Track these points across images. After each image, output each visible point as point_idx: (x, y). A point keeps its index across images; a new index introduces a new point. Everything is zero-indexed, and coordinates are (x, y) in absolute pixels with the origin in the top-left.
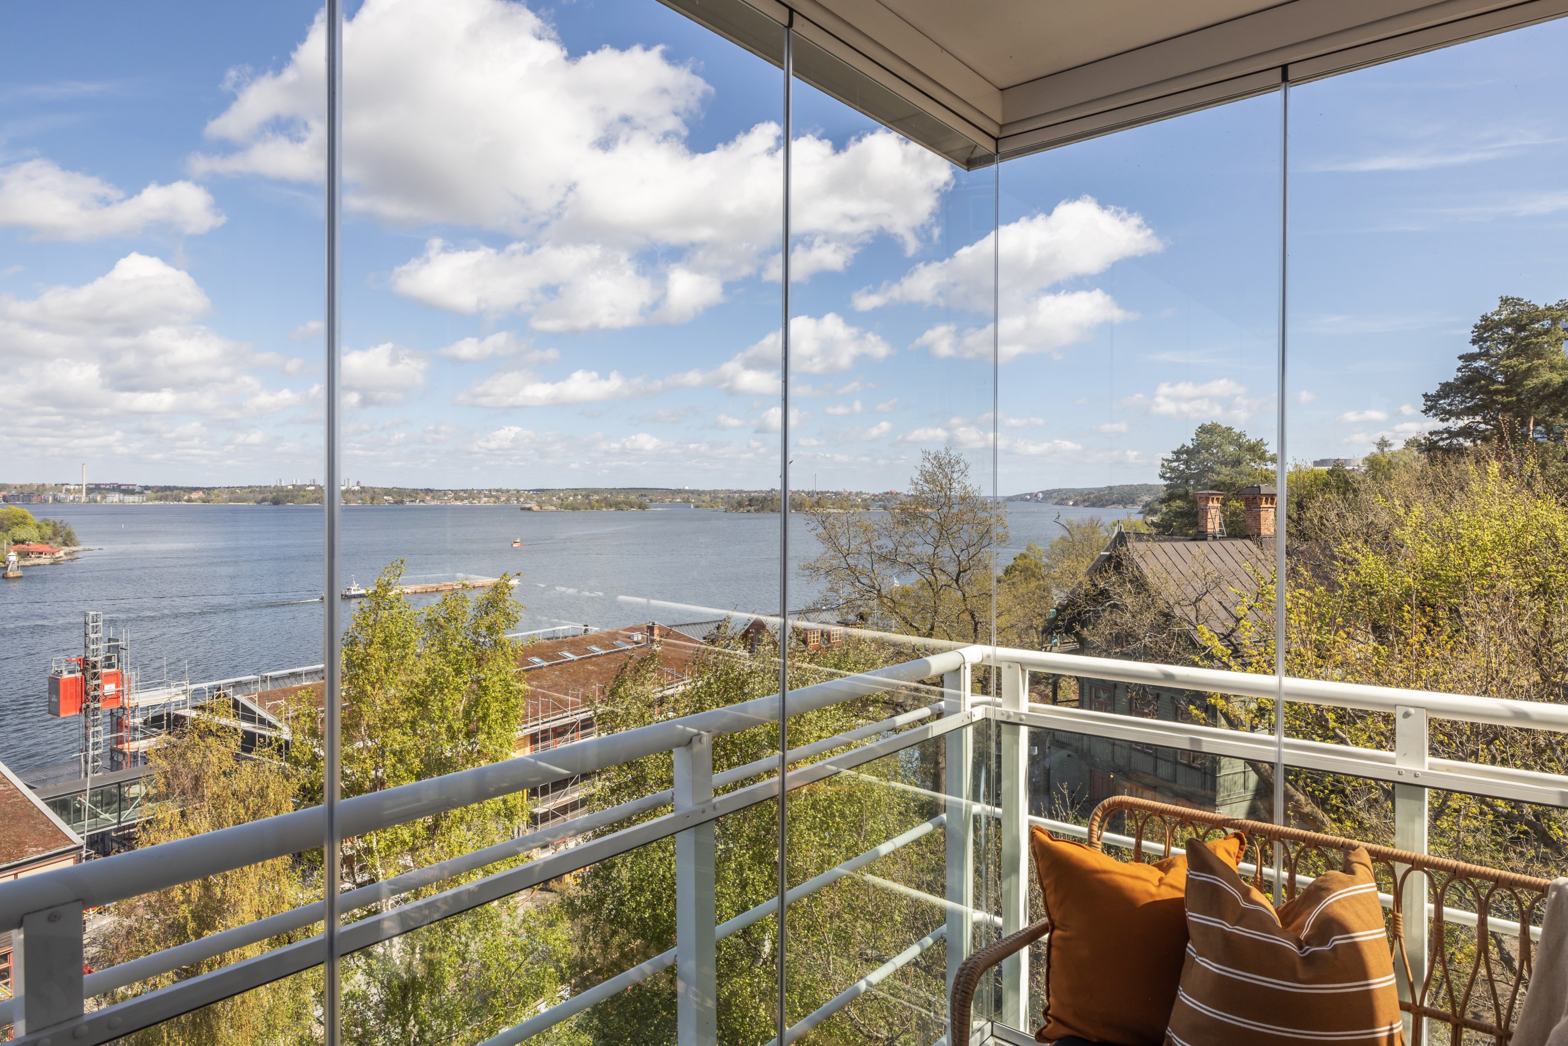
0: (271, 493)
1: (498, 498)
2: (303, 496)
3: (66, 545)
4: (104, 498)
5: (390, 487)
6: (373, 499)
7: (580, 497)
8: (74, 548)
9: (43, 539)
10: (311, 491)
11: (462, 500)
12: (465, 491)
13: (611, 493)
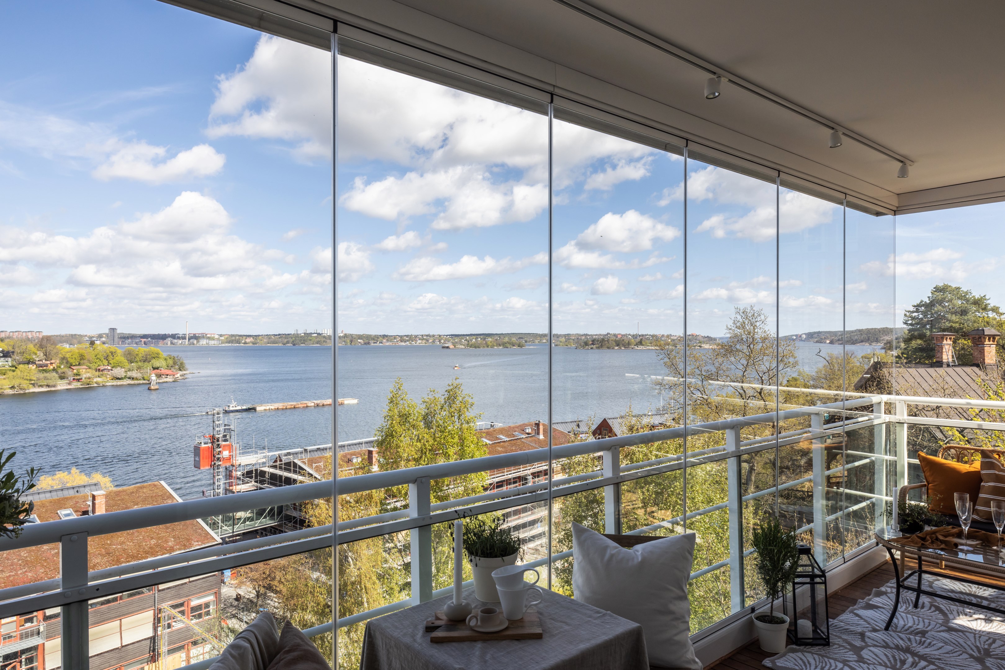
0: (292, 338)
1: (427, 341)
2: (310, 340)
3: (180, 370)
4: (198, 342)
5: (362, 334)
6: (351, 341)
7: (479, 339)
8: (185, 372)
9: (169, 367)
10: (315, 337)
11: (405, 342)
12: (407, 336)
13: (500, 337)
